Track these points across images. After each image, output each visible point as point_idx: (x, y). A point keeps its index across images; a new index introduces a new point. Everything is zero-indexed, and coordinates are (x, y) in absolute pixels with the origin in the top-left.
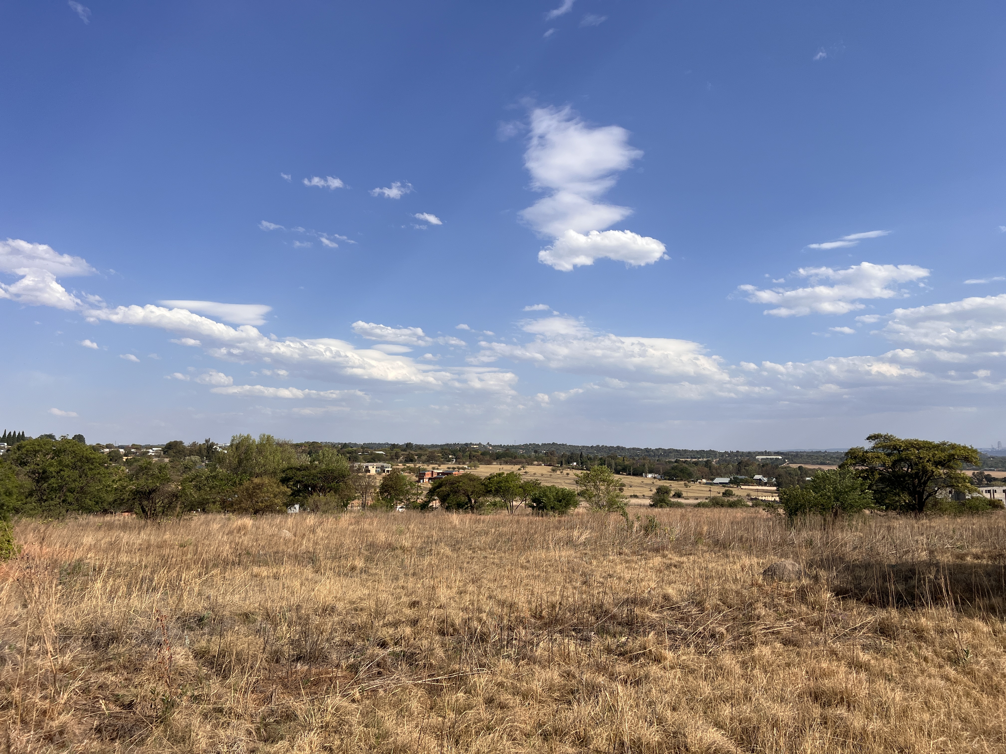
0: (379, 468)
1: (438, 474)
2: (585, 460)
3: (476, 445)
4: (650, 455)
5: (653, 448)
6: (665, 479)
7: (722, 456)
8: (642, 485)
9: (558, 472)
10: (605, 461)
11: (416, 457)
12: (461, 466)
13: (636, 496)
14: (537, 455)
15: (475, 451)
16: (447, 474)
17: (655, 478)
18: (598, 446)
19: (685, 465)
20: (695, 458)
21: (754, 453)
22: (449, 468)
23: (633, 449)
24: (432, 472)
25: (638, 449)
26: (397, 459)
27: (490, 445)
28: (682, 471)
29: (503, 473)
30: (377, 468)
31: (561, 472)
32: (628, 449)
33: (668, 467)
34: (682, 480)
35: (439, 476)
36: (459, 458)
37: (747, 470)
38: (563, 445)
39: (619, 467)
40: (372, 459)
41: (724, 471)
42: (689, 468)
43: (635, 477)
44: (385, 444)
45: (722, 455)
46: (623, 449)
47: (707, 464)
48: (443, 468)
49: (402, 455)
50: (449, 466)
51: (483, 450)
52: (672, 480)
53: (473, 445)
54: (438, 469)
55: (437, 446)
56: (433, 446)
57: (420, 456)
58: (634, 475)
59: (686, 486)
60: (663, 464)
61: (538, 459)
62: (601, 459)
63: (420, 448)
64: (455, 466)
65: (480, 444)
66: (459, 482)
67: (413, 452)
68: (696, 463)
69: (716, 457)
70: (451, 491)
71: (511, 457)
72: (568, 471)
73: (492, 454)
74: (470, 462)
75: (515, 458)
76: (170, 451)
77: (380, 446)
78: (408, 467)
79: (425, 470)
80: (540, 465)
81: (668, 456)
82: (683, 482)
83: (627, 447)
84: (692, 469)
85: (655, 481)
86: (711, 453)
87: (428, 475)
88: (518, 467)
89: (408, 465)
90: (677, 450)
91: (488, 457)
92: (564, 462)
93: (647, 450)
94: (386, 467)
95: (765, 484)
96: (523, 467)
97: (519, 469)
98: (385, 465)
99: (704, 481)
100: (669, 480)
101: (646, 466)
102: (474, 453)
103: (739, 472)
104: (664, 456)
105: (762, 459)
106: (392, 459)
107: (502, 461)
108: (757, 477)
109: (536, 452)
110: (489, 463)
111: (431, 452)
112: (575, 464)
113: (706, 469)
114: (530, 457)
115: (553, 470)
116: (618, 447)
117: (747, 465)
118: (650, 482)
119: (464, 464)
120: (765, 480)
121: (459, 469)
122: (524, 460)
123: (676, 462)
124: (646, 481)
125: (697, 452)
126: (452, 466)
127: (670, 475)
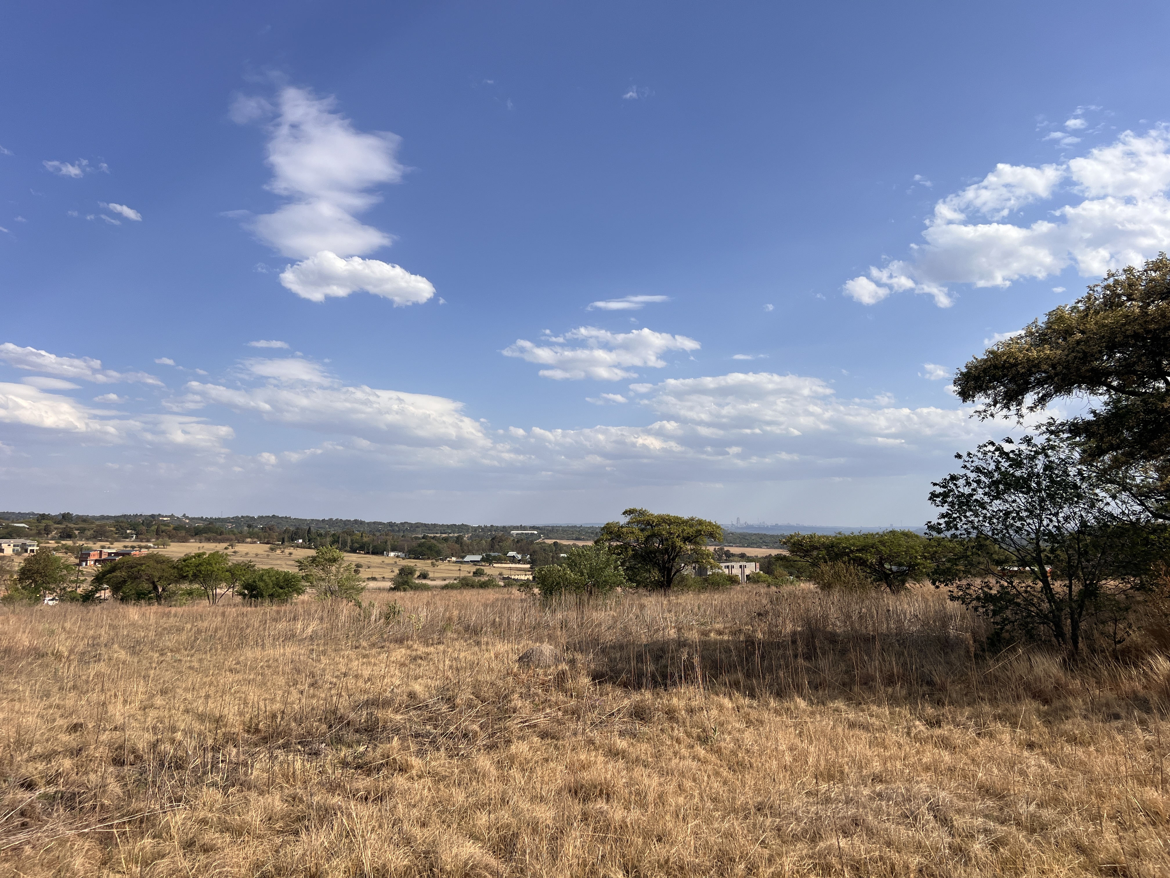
0: (18, 546)
1: (110, 554)
2: (313, 536)
3: (166, 516)
4: (393, 531)
5: (398, 522)
6: (410, 558)
7: (475, 531)
8: (382, 565)
9: (278, 552)
10: (339, 538)
11: (77, 532)
12: (143, 544)
13: (374, 579)
14: (251, 530)
15: (165, 525)
16: (123, 554)
17: (398, 557)
18: (331, 519)
19: (432, 541)
20: (445, 533)
21: (509, 527)
22: (125, 547)
23: (374, 523)
24: (101, 551)
25: (380, 523)
26: (47, 534)
27: (187, 518)
28: (430, 548)
29: (204, 554)
30: (14, 546)
31: (282, 552)
32: (368, 523)
33: (414, 544)
34: (429, 559)
35: (110, 558)
36: (141, 534)
37: (501, 547)
38: (286, 517)
39: (356, 545)
40: (8, 533)
41: (476, 547)
42: (438, 545)
43: (374, 557)
44: (29, 514)
45: (475, 529)
46: (362, 523)
47: (459, 540)
48: (118, 547)
49: (56, 528)
50: (126, 544)
51: (177, 523)
52: (418, 558)
53: (163, 517)
54: (109, 548)
55: (108, 518)
56: (103, 518)
57: (82, 530)
58: (373, 553)
59: (433, 565)
60: (408, 541)
61: (251, 535)
62: (334, 535)
63: (84, 519)
64: (135, 544)
65: (172, 516)
66: (141, 565)
67: (72, 526)
68: (446, 540)
69: (468, 532)
70: (128, 577)
71: (216, 532)
72: (291, 550)
73: (189, 529)
74: (157, 539)
75: (221, 533)
77: (21, 517)
78: (63, 545)
79: (90, 549)
80: (255, 543)
81: (414, 531)
82: (429, 561)
83: (367, 521)
84: (440, 546)
85: (398, 560)
86: (463, 528)
87: (94, 555)
88: (225, 545)
89: (63, 542)
90: (425, 524)
91: (183, 533)
92: (286, 539)
93: (391, 524)
94: (30, 546)
95: (519, 562)
96: (232, 546)
97: (226, 548)
98: (28, 542)
99: (454, 559)
100: (414, 558)
101: (389, 543)
102: (164, 528)
103: (492, 548)
104: (410, 531)
105: (517, 534)
106: (39, 534)
107: (203, 538)
108: (511, 554)
109: (249, 526)
110: (184, 540)
111: (100, 526)
112: (301, 541)
113: (457, 546)
114: (241, 533)
115: (272, 549)
116: (356, 521)
117: (501, 540)
118: (392, 562)
119: (148, 541)
120: (519, 557)
121: (141, 547)
122: (233, 537)
123: (423, 538)
124: (387, 561)
125: (448, 526)
126: (130, 544)
127: (416, 553)
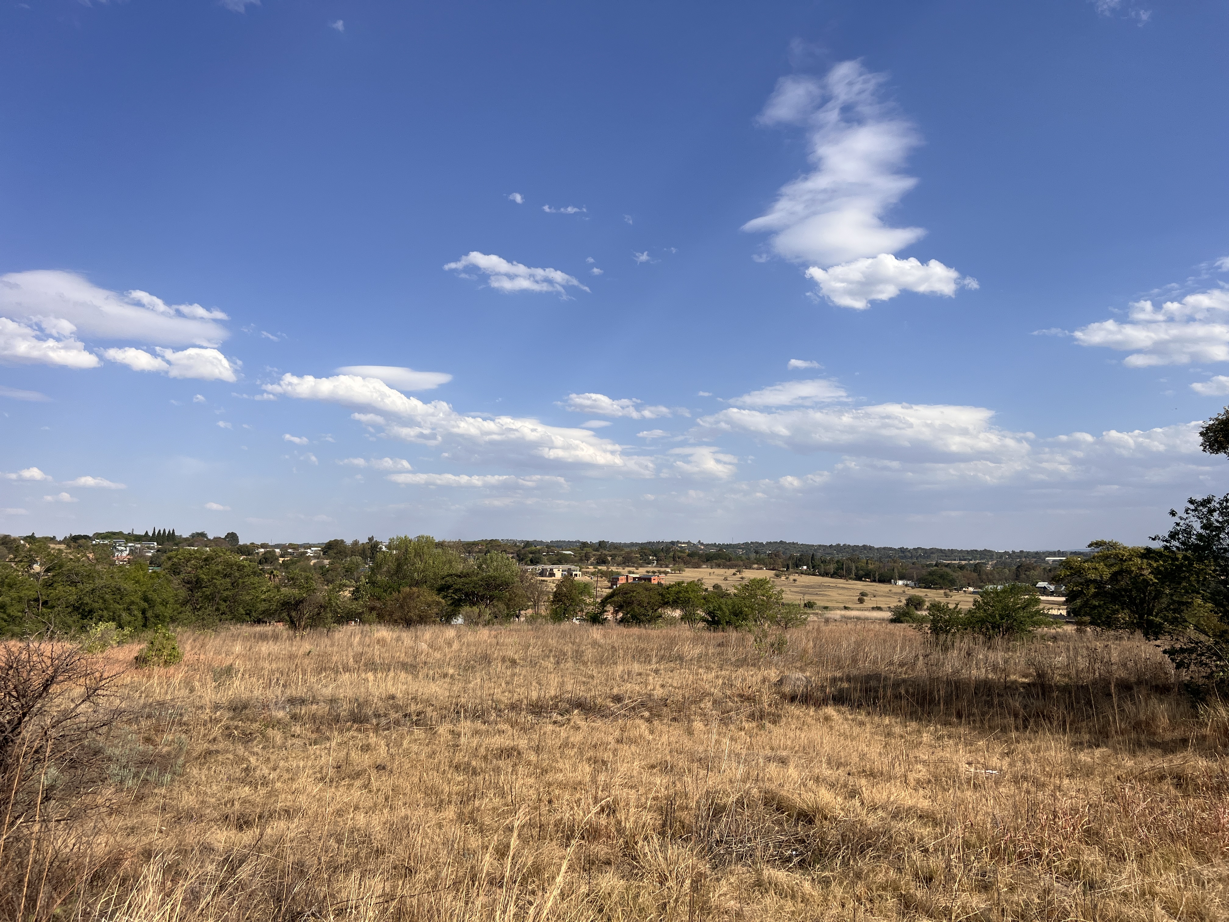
0: (565, 571)
1: (634, 578)
2: (817, 562)
3: (684, 543)
4: (905, 557)
5: (911, 547)
6: (920, 587)
7: (1001, 557)
10: (843, 565)
11: (609, 558)
12: (662, 569)
13: (879, 609)
14: (758, 556)
16: (645, 579)
17: (907, 585)
18: (838, 545)
19: (948, 570)
20: (965, 560)
21: (1044, 553)
22: (648, 572)
23: (884, 548)
24: (627, 576)
25: (891, 549)
26: (588, 560)
27: (702, 544)
28: (942, 576)
31: (787, 578)
32: (878, 549)
33: (924, 572)
34: (941, 588)
35: (635, 582)
36: (661, 560)
37: (1028, 577)
38: (793, 543)
39: (861, 572)
40: (558, 560)
41: (997, 576)
42: (951, 573)
43: (881, 585)
44: (575, 542)
46: (871, 548)
47: (977, 568)
48: (642, 572)
49: (594, 555)
50: (648, 569)
51: (693, 549)
52: (930, 588)
53: (681, 543)
54: (633, 573)
55: (637, 544)
56: (632, 544)
57: (613, 557)
58: (881, 581)
59: (946, 595)
60: (918, 569)
61: (759, 561)
62: (838, 562)
63: (617, 547)
64: (656, 569)
65: (689, 543)
67: (607, 553)
68: (961, 567)
69: (992, 558)
70: (624, 602)
71: (726, 559)
72: (796, 576)
73: (702, 555)
74: (674, 565)
75: (730, 560)
76: (330, 552)
77: (568, 545)
78: (599, 570)
79: (619, 574)
80: (761, 569)
81: (929, 557)
82: (942, 591)
83: (876, 547)
84: (955, 575)
85: (906, 589)
86: (986, 554)
87: (622, 579)
88: (733, 571)
90: (941, 550)
91: (696, 560)
92: (790, 566)
93: (902, 550)
94: (574, 571)
95: (1052, 594)
96: (739, 571)
97: (734, 574)
98: (573, 567)
99: (971, 589)
100: (925, 588)
101: (896, 570)
102: (680, 554)
103: (1017, 577)
104: (924, 557)
105: (1054, 561)
106: (581, 560)
107: (714, 564)
108: (1041, 584)
109: (756, 552)
110: (698, 566)
111: (628, 553)
112: (805, 567)
113: (975, 575)
114: (749, 559)
115: (777, 576)
116: (864, 547)
117: (1029, 568)
118: (900, 591)
119: (667, 567)
120: (1052, 588)
121: (660, 573)
122: (741, 563)
123: (936, 565)
124: (894, 589)
125: (968, 552)
126: (651, 569)
127: (926, 582)
